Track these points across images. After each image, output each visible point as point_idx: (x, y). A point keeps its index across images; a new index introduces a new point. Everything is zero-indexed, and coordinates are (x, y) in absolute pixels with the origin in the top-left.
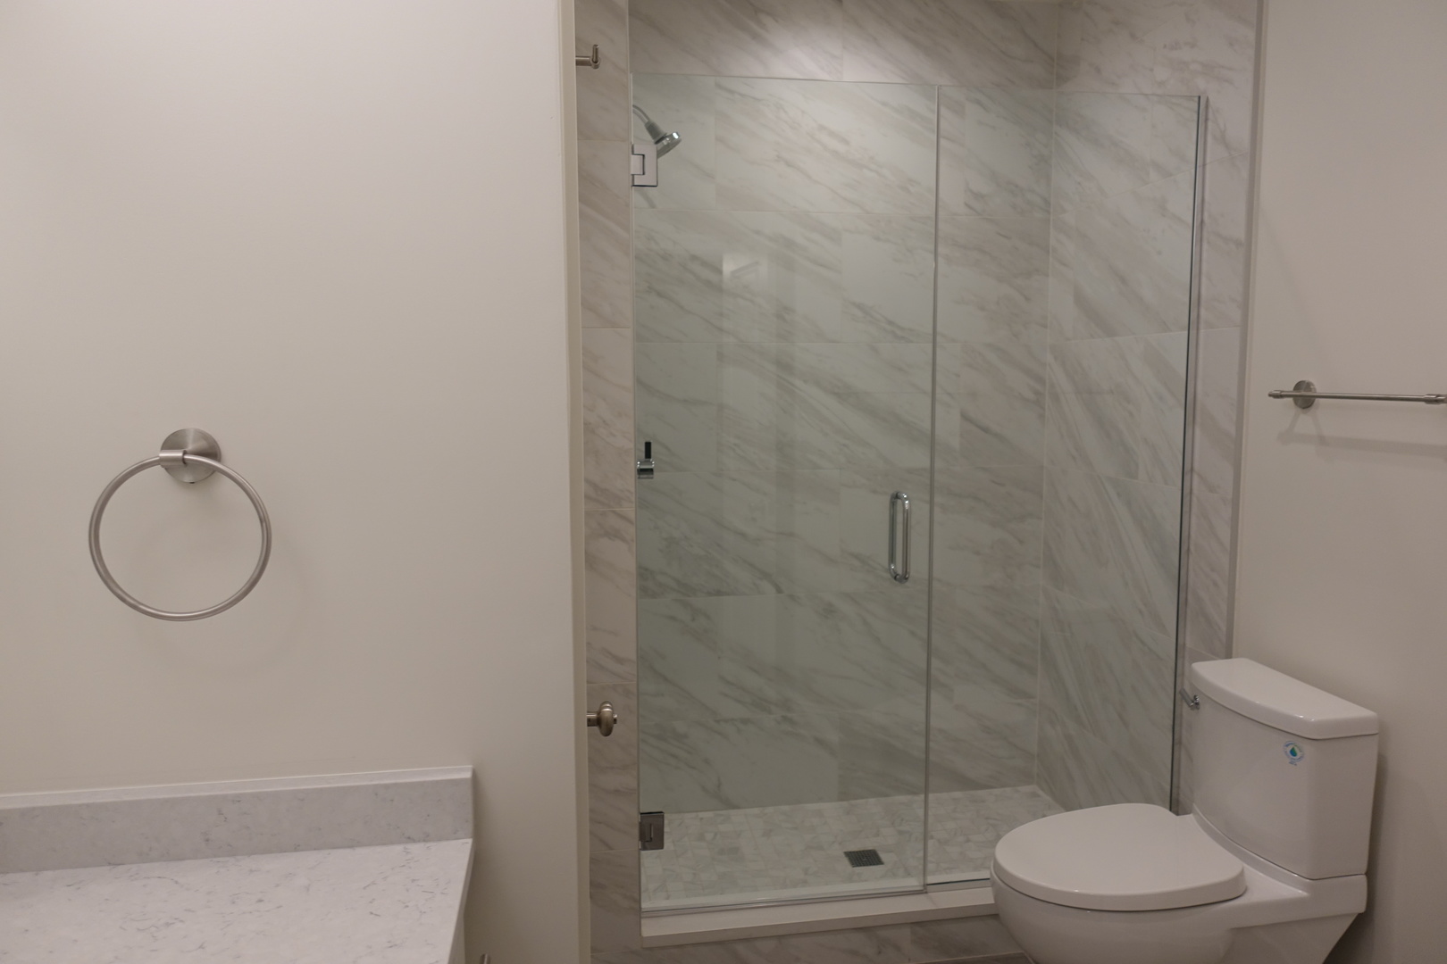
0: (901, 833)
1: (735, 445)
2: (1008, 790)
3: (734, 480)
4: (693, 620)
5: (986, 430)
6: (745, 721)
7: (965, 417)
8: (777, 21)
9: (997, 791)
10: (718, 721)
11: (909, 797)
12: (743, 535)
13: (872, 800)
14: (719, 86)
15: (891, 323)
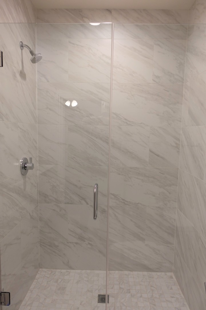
0: (120, 288)
1: (74, 157)
2: (163, 273)
3: (73, 168)
4: (60, 211)
5: (158, 156)
6: (77, 243)
7: (151, 151)
8: (89, 20)
9: (159, 274)
10: (68, 243)
11: (129, 272)
12: (76, 186)
13: (117, 272)
14: (70, 42)
15: (126, 119)
